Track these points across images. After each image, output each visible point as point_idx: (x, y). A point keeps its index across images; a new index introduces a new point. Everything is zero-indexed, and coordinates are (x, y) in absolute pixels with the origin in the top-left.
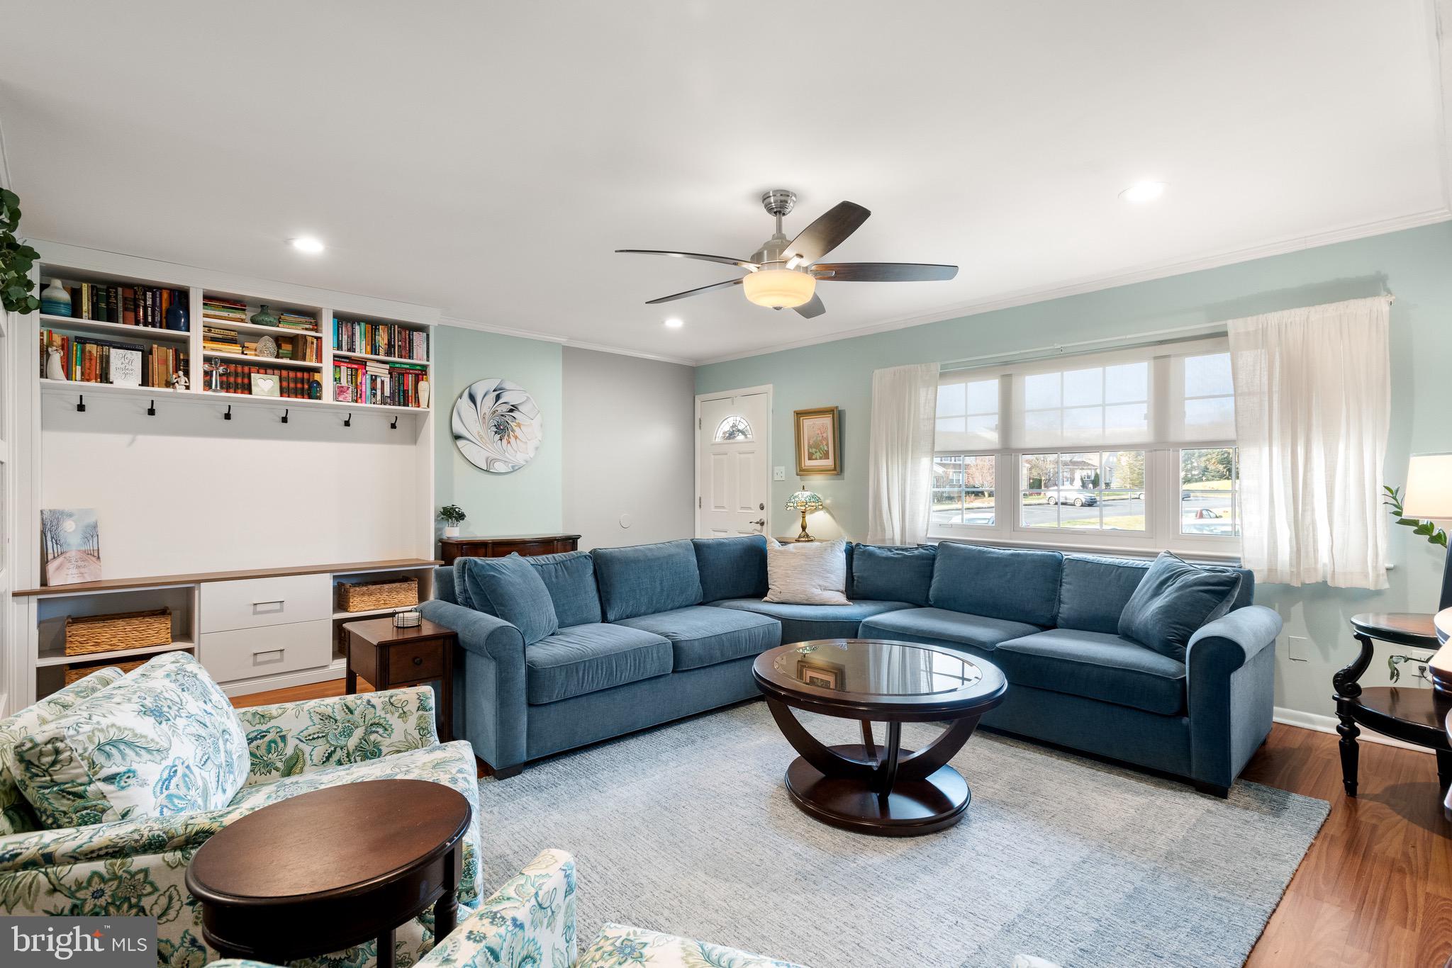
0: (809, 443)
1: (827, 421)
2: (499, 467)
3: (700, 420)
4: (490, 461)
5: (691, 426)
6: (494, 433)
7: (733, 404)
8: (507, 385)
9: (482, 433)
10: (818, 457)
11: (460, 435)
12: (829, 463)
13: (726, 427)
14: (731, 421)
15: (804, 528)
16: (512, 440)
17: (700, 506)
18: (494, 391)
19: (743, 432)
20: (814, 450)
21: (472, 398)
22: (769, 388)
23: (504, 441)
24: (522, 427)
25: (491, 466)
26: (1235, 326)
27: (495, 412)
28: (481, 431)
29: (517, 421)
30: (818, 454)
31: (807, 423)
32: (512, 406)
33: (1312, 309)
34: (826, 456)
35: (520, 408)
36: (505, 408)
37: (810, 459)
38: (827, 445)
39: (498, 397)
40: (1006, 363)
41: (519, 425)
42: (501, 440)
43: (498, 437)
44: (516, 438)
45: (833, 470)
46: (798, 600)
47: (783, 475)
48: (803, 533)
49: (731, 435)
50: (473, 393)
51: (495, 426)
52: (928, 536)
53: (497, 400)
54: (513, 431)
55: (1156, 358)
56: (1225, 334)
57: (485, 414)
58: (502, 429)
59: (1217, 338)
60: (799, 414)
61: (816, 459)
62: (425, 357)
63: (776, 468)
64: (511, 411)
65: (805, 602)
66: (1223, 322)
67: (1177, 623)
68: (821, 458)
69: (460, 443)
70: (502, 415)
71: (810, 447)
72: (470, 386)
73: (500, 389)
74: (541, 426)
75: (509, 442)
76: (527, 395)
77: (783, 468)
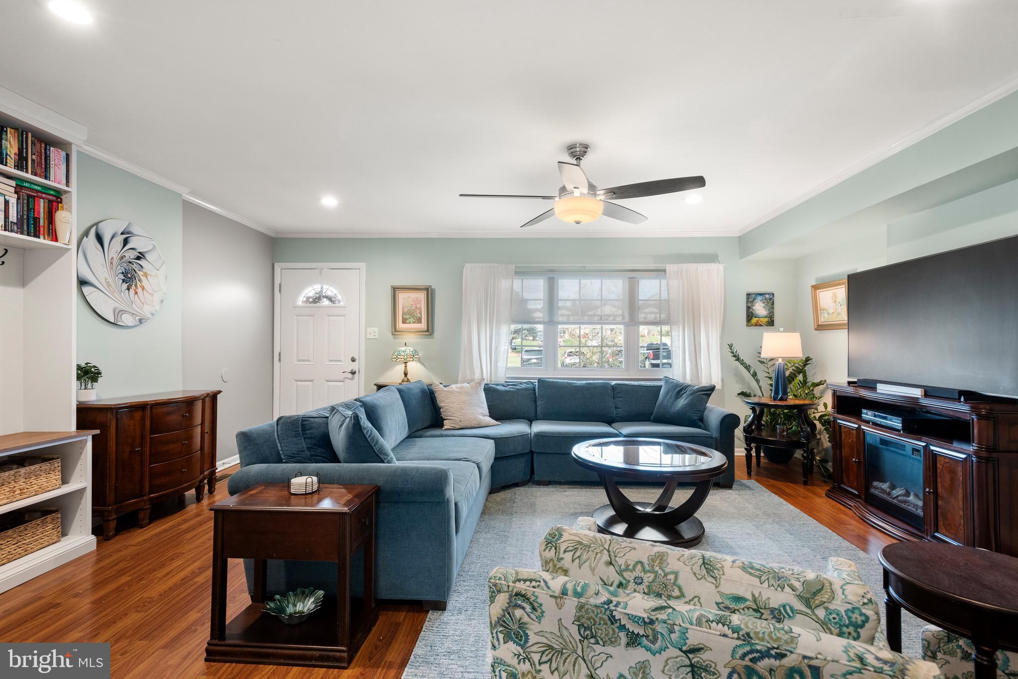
0: (403, 311)
1: (422, 296)
2: (127, 320)
3: (280, 285)
4: (118, 313)
5: (271, 289)
6: (121, 281)
7: (321, 274)
8: (135, 229)
9: (109, 280)
10: (412, 322)
11: (88, 281)
12: (423, 326)
13: (311, 291)
14: (317, 288)
15: (406, 374)
16: (139, 290)
17: (280, 360)
18: (122, 233)
19: (330, 299)
20: (408, 317)
21: (99, 239)
22: (362, 265)
23: (132, 291)
24: (149, 277)
25: (119, 319)
26: (670, 268)
27: (122, 257)
28: (108, 277)
29: (144, 270)
30: (412, 319)
31: (402, 296)
32: (140, 253)
33: (699, 265)
34: (419, 321)
35: (147, 256)
36: (133, 254)
37: (403, 323)
38: (420, 313)
39: (126, 242)
40: (552, 271)
41: (146, 275)
42: (129, 289)
43: (125, 286)
44: (143, 288)
45: (426, 331)
46: (473, 425)
47: (377, 334)
48: (406, 379)
49: (317, 299)
50: (100, 232)
51: (123, 273)
52: (507, 376)
53: (124, 245)
54: (140, 280)
55: (629, 278)
56: (665, 271)
57: (112, 258)
58: (129, 278)
59: (660, 272)
60: (395, 289)
61: (410, 323)
62: (64, 181)
63: (368, 328)
64: (138, 258)
65: (477, 426)
66: (665, 265)
67: (697, 411)
68: (414, 322)
69: (86, 290)
70: (130, 262)
71: (404, 314)
72: (97, 224)
73: (128, 233)
74: (166, 277)
75: (136, 293)
76: (154, 243)
77: (376, 329)
